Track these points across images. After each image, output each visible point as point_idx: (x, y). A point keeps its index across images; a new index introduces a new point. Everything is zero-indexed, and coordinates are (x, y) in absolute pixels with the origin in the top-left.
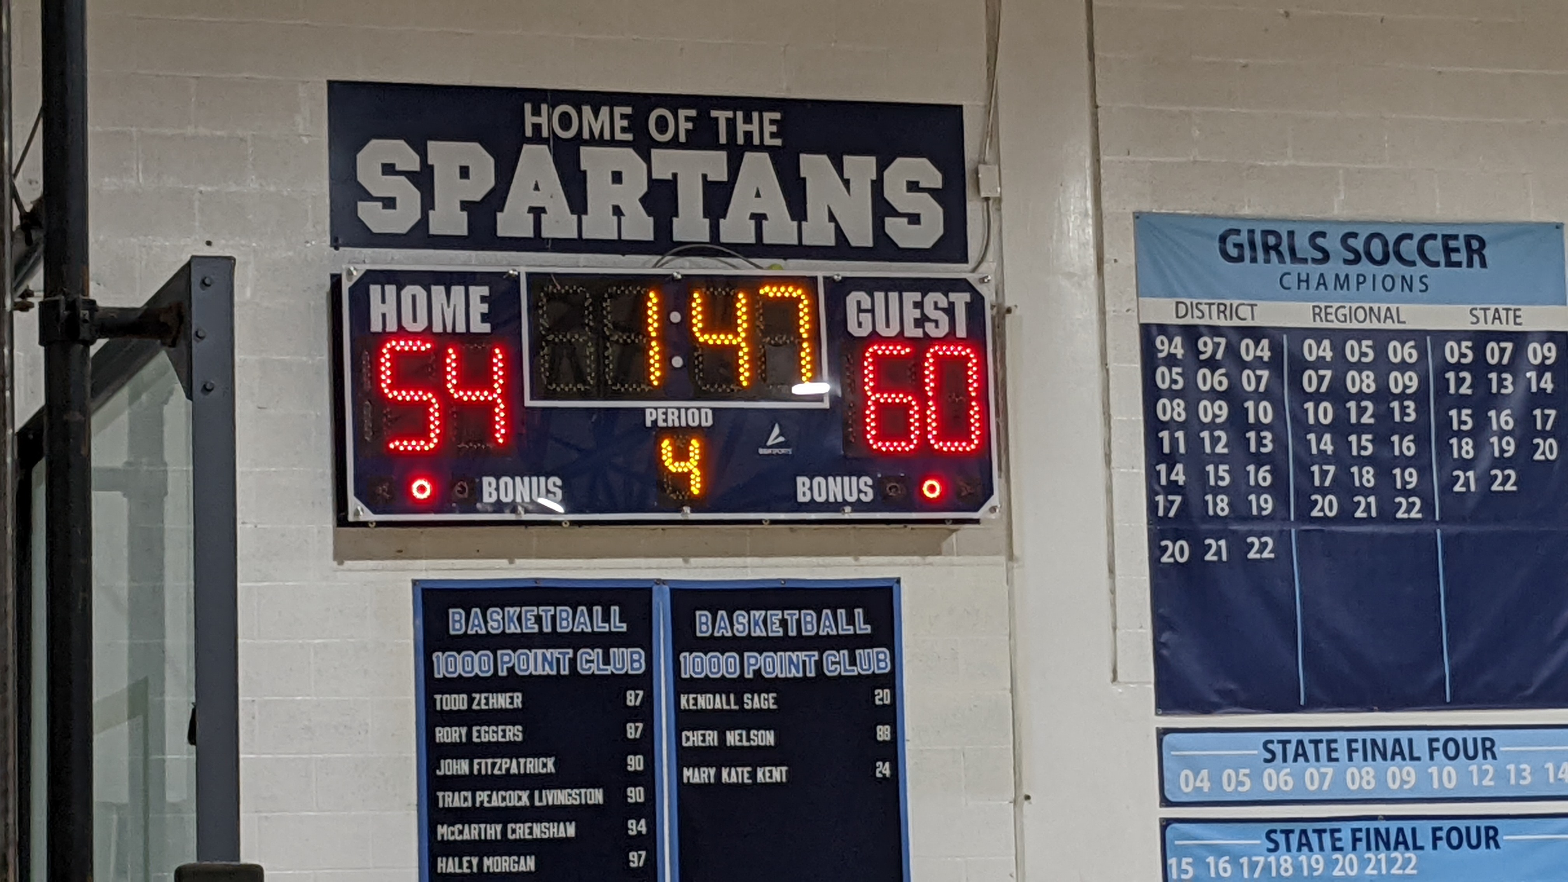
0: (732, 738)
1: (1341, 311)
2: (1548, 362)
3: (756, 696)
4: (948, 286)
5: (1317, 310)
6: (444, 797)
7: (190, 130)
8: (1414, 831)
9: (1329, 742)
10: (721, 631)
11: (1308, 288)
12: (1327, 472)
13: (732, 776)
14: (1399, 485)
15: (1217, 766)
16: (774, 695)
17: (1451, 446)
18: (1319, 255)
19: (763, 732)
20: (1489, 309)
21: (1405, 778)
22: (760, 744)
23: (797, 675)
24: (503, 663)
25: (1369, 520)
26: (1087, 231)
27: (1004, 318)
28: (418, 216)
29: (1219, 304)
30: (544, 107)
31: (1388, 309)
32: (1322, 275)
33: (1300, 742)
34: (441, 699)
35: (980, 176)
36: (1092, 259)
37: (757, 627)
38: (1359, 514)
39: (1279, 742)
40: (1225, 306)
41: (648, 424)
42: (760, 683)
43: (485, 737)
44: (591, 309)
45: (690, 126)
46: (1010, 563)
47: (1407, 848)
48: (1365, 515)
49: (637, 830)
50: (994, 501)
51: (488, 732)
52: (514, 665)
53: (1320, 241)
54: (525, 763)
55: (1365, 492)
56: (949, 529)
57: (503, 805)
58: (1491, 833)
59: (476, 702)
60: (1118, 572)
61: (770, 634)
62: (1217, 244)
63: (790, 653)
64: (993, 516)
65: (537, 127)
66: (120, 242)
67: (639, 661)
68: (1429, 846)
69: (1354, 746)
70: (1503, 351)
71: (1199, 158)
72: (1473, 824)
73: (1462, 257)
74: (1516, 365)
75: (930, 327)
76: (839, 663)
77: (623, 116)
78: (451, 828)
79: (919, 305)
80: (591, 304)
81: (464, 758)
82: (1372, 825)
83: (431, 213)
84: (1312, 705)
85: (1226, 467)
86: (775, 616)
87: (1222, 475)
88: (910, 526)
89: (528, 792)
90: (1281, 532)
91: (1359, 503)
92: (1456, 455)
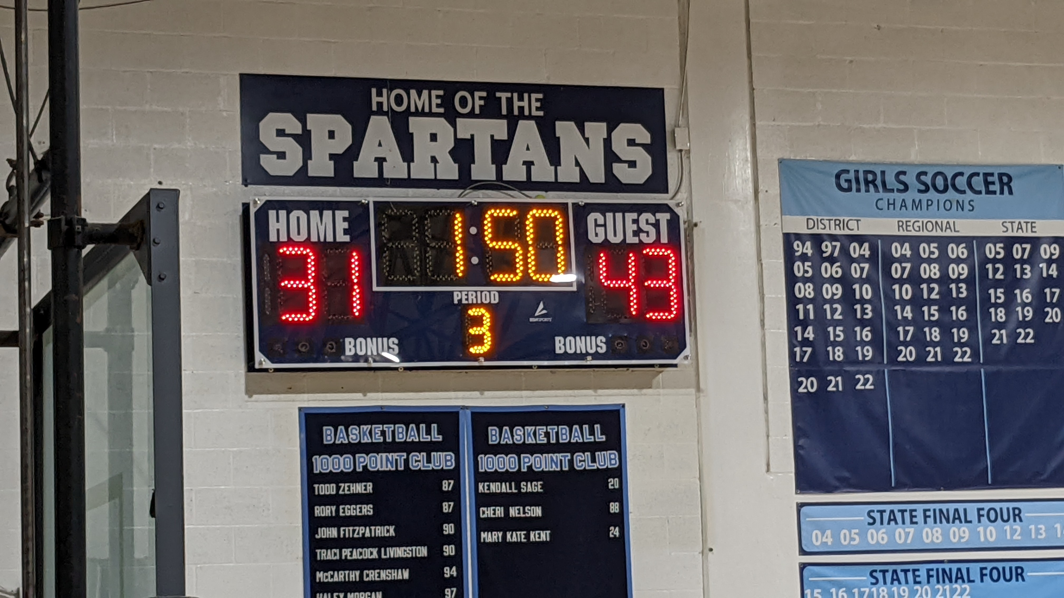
0: (513, 512)
1: (916, 224)
2: (1054, 257)
3: (529, 484)
4: (655, 208)
5: (901, 224)
6: (320, 553)
7: (147, 107)
8: (968, 570)
9: (911, 511)
10: (506, 440)
11: (894, 209)
12: (908, 331)
13: (515, 537)
14: (956, 340)
15: (837, 528)
16: (541, 483)
17: (990, 313)
18: (902, 187)
19: (534, 507)
20: (1014, 222)
21: (962, 535)
22: (532, 515)
23: (556, 469)
24: (360, 463)
25: (936, 363)
26: (747, 172)
27: (693, 230)
28: (301, 164)
29: (835, 220)
30: (385, 91)
31: (948, 223)
32: (903, 200)
33: (892, 512)
34: (318, 487)
35: (676, 135)
36: (751, 191)
37: (530, 438)
38: (930, 359)
39: (878, 511)
40: (840, 221)
41: (456, 302)
42: (531, 475)
43: (348, 513)
44: (417, 225)
45: (482, 102)
46: (697, 394)
47: (964, 581)
48: (933, 360)
49: (450, 574)
50: (687, 352)
51: (350, 509)
52: (367, 464)
53: (902, 177)
54: (375, 530)
55: (934, 345)
56: (657, 372)
57: (361, 558)
58: (1019, 571)
59: (342, 489)
60: (769, 399)
61: (538, 442)
62: (834, 180)
63: (552, 455)
64: (686, 362)
65: (380, 104)
66: (100, 182)
67: (450, 460)
68: (978, 579)
69: (928, 513)
70: (1024, 250)
71: (822, 123)
72: (1007, 565)
73: (996, 187)
74: (1033, 259)
75: (643, 236)
76: (584, 461)
77: (438, 97)
78: (325, 574)
79: (636, 221)
80: (417, 222)
81: (334, 527)
82: (940, 566)
83: (309, 162)
84: (900, 487)
85: (841, 328)
86: (541, 430)
87: (838, 333)
88: (631, 369)
89: (377, 549)
90: (878, 372)
91: (929, 352)
92: (993, 319)
